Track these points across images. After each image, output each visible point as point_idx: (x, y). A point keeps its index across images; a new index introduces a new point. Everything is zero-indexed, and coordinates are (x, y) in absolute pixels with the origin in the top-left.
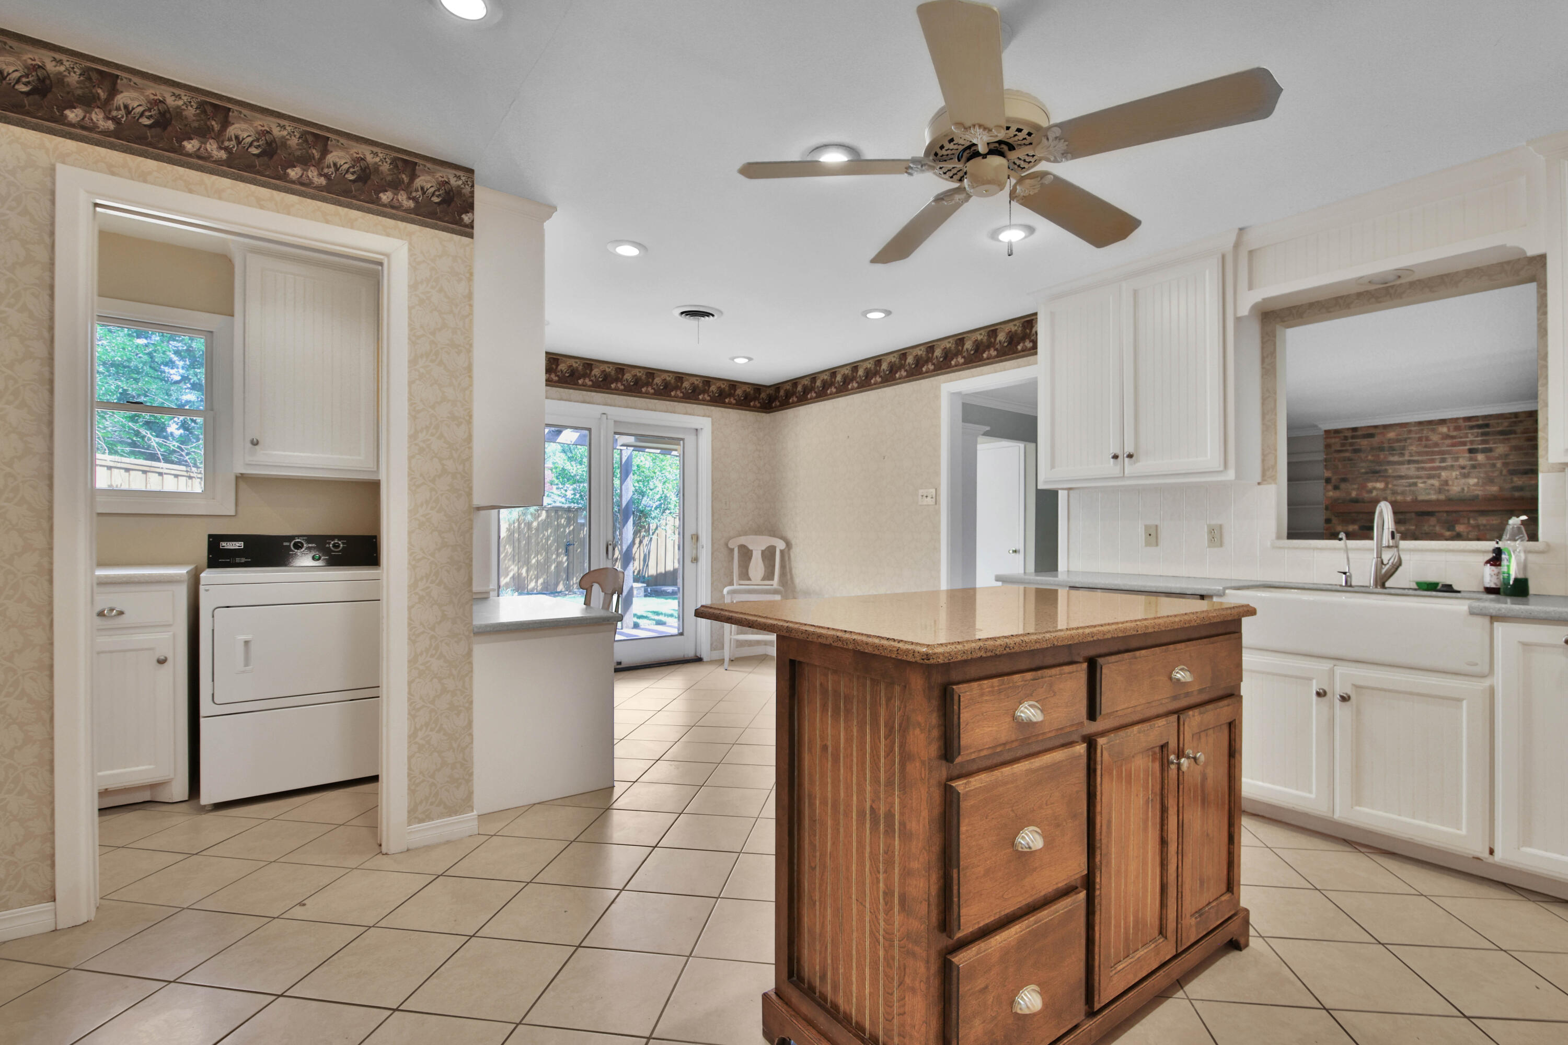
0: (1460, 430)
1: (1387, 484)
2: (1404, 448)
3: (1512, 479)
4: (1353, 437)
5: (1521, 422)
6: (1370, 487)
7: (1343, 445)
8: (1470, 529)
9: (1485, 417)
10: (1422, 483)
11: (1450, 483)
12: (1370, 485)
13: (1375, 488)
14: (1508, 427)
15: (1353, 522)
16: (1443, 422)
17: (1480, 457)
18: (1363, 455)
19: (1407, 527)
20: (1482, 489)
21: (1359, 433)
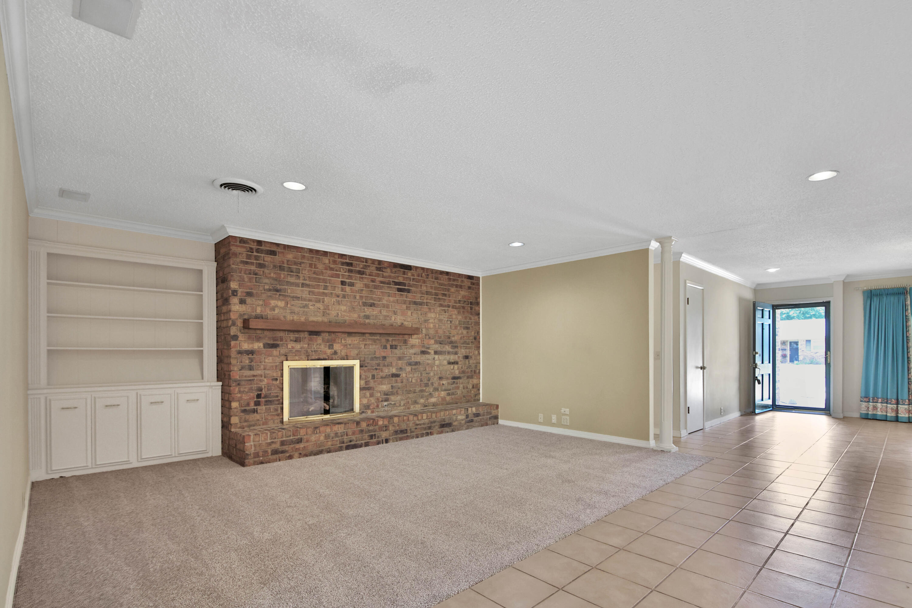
0: (337, 264)
1: (287, 303)
2: (298, 271)
3: (364, 309)
4: (258, 251)
5: (369, 266)
6: (273, 304)
7: (249, 257)
8: (342, 347)
9: (351, 257)
10: (311, 306)
11: (330, 307)
12: (273, 303)
13: (277, 306)
14: (362, 268)
15: (258, 339)
16: (325, 253)
17: (348, 288)
18: (266, 271)
19: (302, 345)
20: (348, 315)
21: (263, 248)
